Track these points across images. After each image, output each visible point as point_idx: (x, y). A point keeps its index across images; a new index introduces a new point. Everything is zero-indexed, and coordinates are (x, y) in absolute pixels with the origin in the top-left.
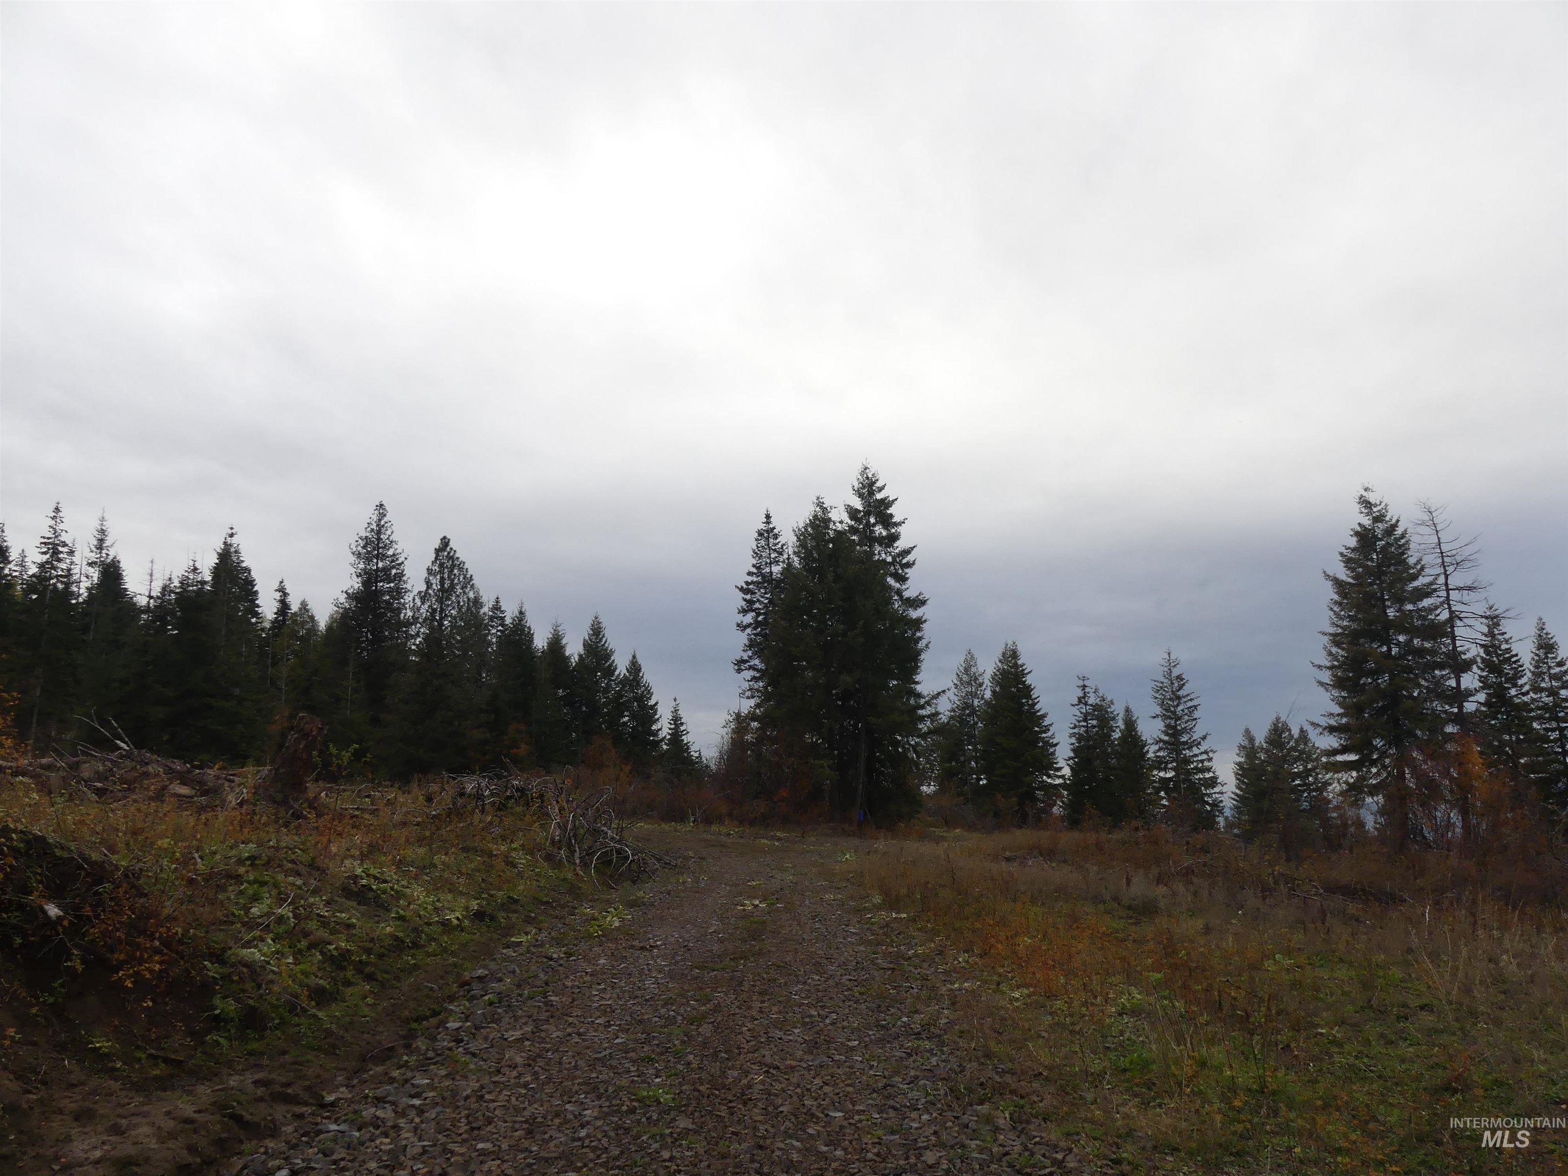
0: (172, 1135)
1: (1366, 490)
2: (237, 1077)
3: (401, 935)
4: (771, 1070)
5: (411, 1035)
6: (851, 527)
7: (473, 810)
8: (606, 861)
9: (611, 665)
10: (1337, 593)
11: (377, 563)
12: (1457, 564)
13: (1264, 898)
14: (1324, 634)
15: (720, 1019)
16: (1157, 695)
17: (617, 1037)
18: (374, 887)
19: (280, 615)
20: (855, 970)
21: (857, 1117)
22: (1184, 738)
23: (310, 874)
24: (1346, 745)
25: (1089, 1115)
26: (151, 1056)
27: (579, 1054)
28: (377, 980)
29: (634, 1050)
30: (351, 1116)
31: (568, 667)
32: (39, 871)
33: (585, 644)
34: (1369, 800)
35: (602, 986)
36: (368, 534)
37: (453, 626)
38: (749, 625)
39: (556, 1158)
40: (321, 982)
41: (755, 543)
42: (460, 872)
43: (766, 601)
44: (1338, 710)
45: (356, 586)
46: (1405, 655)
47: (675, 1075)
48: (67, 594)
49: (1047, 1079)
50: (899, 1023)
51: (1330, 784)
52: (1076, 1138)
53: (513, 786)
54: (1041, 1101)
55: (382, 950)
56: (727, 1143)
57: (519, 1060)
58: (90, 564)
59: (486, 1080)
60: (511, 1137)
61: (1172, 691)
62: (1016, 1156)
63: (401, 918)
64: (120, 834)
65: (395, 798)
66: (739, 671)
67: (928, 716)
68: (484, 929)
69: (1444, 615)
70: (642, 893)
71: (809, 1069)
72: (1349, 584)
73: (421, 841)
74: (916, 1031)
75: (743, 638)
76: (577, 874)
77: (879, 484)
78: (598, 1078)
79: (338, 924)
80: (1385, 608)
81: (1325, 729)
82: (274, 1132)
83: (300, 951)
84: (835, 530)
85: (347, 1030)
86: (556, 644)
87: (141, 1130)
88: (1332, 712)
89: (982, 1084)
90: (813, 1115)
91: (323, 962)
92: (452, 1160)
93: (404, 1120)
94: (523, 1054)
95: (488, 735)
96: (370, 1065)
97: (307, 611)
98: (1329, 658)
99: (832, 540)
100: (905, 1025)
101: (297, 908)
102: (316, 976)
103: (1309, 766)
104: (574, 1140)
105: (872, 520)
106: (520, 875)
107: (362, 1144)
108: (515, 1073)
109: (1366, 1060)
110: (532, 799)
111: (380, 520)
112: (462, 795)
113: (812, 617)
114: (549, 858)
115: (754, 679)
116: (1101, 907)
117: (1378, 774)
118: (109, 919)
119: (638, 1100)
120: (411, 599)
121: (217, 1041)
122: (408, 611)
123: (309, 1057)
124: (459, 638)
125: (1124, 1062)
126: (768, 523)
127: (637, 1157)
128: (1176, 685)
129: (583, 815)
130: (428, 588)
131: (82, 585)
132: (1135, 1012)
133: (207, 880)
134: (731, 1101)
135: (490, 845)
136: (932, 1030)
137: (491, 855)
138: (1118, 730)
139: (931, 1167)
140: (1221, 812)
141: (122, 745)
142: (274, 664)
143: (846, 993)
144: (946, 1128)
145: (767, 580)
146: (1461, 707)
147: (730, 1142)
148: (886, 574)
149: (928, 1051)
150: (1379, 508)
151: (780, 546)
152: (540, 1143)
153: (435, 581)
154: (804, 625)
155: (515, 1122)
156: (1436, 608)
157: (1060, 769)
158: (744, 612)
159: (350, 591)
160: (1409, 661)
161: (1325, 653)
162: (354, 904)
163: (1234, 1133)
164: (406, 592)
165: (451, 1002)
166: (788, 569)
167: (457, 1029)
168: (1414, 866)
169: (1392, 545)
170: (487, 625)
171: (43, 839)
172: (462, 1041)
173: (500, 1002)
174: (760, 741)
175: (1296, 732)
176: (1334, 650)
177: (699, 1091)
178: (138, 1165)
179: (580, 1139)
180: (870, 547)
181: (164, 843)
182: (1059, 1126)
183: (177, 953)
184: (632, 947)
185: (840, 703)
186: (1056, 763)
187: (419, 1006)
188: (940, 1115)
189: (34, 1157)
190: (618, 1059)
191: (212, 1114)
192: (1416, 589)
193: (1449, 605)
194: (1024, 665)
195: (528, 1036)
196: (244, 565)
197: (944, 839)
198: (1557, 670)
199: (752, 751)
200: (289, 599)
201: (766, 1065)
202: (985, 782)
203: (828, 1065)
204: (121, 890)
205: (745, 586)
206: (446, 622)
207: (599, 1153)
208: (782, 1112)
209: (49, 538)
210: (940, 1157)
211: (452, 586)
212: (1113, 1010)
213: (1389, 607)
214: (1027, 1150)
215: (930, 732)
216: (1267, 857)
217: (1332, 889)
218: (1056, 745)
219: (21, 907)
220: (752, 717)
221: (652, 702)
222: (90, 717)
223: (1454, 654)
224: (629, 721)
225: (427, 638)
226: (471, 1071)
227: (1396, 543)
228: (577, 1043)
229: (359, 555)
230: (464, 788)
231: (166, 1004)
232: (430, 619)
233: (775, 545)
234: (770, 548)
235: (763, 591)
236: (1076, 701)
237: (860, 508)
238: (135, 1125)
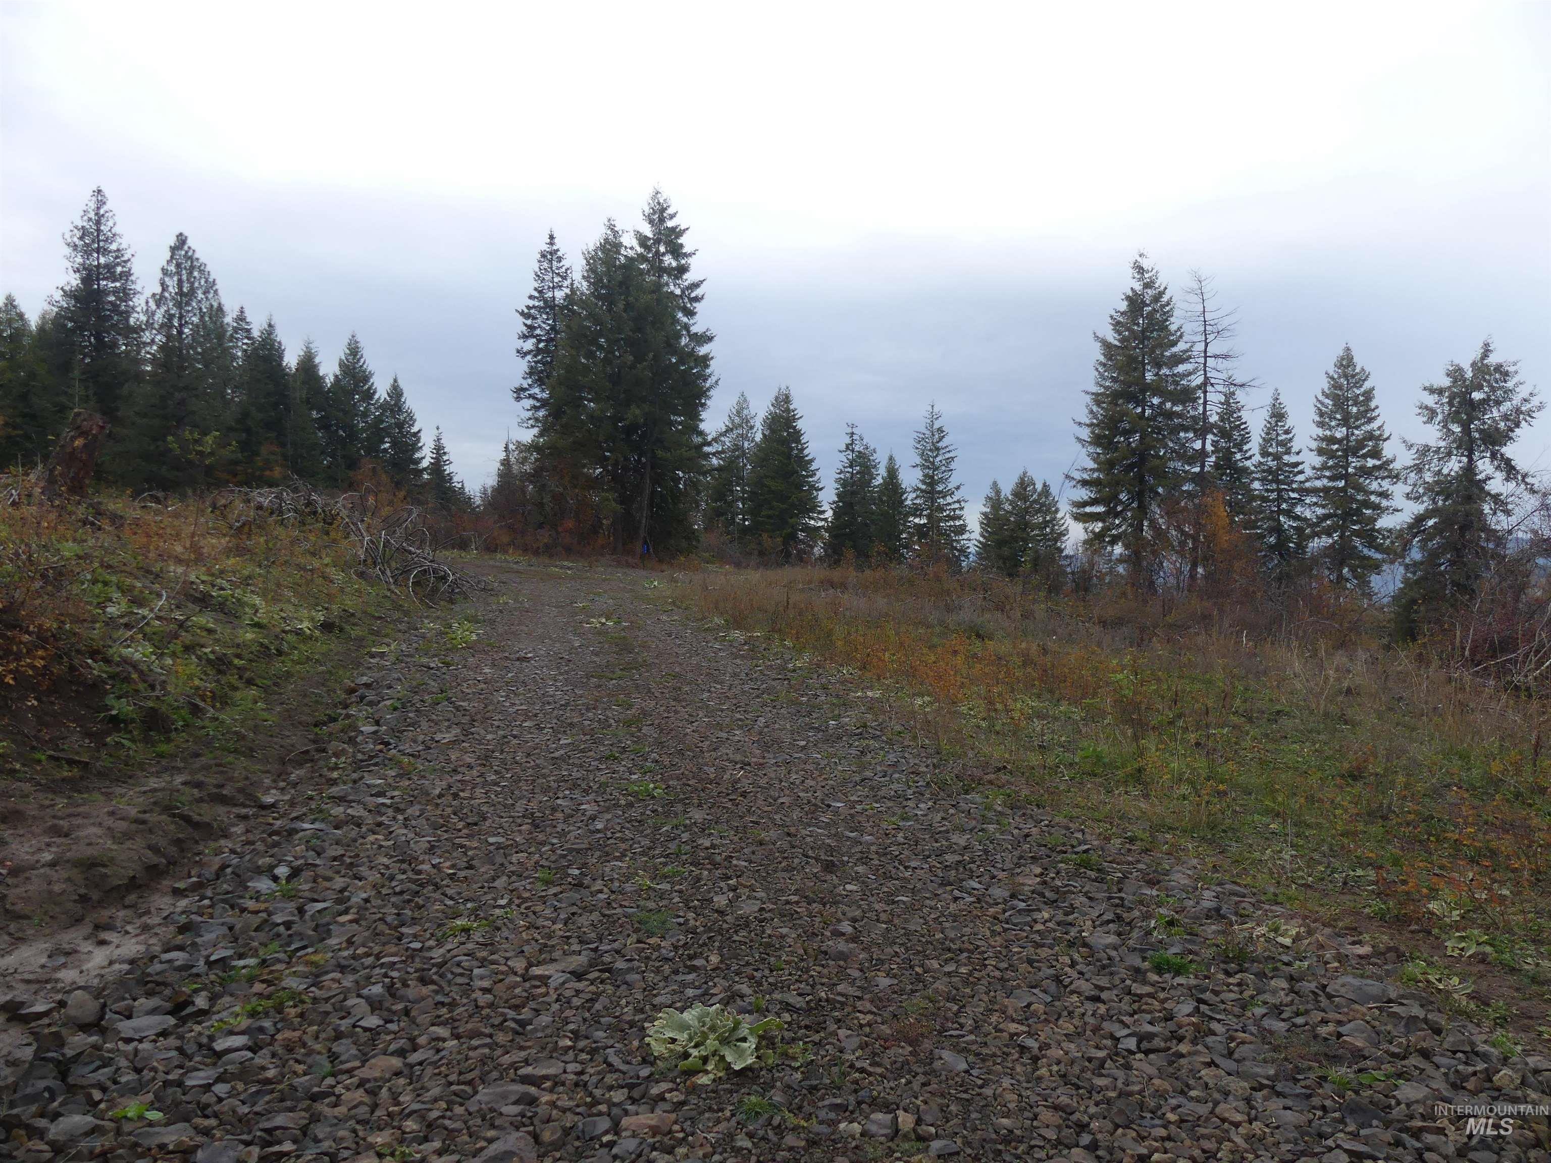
0: (128, 836)
1: (1140, 256)
2: (158, 779)
3: (263, 641)
4: (747, 767)
6: (641, 254)
7: (275, 525)
9: (370, 388)
10: (1104, 354)
11: (98, 259)
12: (1217, 333)
14: (1087, 393)
16: (918, 446)
17: (559, 739)
18: (214, 594)
21: (858, 807)
22: (940, 488)
24: (1096, 498)
26: (51, 757)
27: (530, 754)
28: (259, 686)
31: (322, 387)
33: (342, 364)
34: (1110, 549)
36: (85, 224)
37: (195, 335)
38: (529, 352)
39: (587, 850)
40: (208, 685)
41: (538, 265)
42: (281, 585)
43: (548, 328)
44: (1092, 465)
45: (74, 283)
46: (1156, 417)
47: (650, 771)
49: (1012, 772)
50: (831, 725)
55: (253, 656)
57: (469, 760)
59: (448, 779)
61: (933, 443)
63: (256, 625)
66: (518, 399)
67: (715, 454)
69: (1198, 380)
72: (1115, 346)
75: (523, 365)
76: (393, 592)
77: (670, 211)
78: (571, 775)
80: (1144, 371)
81: (1078, 482)
82: (225, 832)
83: (174, 654)
84: (625, 256)
85: (255, 734)
86: (308, 364)
87: (87, 832)
88: (1087, 467)
91: (203, 665)
92: (470, 854)
93: (385, 818)
95: (239, 455)
96: (290, 769)
97: (15, 307)
98: (1090, 416)
99: (622, 266)
102: (201, 679)
103: (1048, 518)
105: (662, 249)
106: (342, 590)
107: (354, 841)
108: (474, 773)
110: (332, 515)
111: (98, 208)
112: (260, 508)
113: (598, 347)
115: (534, 408)
117: (1120, 525)
119: (629, 795)
120: (142, 301)
121: (120, 743)
122: (139, 315)
123: (229, 759)
124: (200, 349)
126: (551, 244)
128: (937, 436)
129: (391, 534)
130: (164, 290)
134: (728, 794)
135: (301, 561)
137: (306, 570)
138: (879, 477)
139: (965, 848)
140: (967, 557)
145: (549, 306)
146: (1202, 467)
148: (674, 307)
150: (1150, 274)
151: (563, 270)
153: (172, 283)
154: (592, 355)
155: (512, 817)
156: (1190, 374)
157: (823, 512)
158: (524, 337)
159: (67, 288)
160: (1159, 422)
161: (1086, 411)
162: (203, 609)
164: (135, 294)
166: (575, 293)
167: (375, 733)
169: (1158, 311)
170: (230, 337)
172: (389, 743)
175: (1039, 487)
176: (1095, 408)
177: (689, 785)
178: (104, 866)
179: (598, 831)
180: (658, 277)
183: (58, 648)
186: (819, 507)
191: (159, 814)
192: (1174, 355)
193: (1205, 371)
194: (795, 410)
195: (461, 738)
198: (1284, 437)
202: (750, 522)
205: (526, 311)
206: (186, 330)
208: (784, 803)
210: (968, 839)
211: (192, 291)
213: (1148, 371)
218: (821, 489)
220: (535, 446)
221: (414, 430)
223: (1203, 418)
224: (390, 448)
225: (163, 347)
226: (423, 771)
227: (1162, 310)
229: (75, 247)
230: (258, 501)
231: (53, 703)
232: (166, 326)
233: (558, 268)
234: (553, 272)
235: (545, 316)
236: (843, 448)
237: (650, 235)
238: (78, 826)
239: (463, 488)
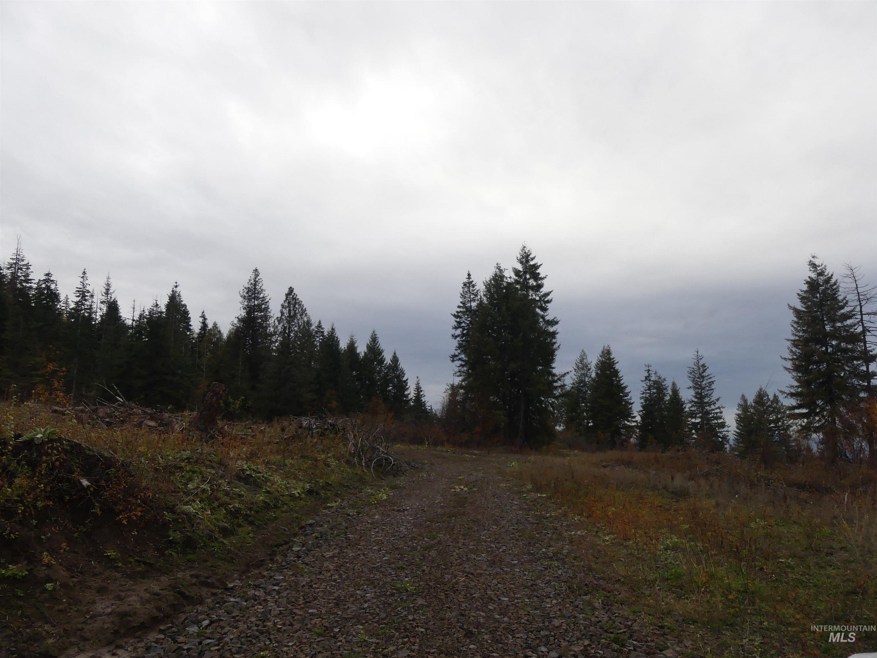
0: (148, 601)
1: (813, 257)
2: (181, 573)
3: (268, 501)
4: (469, 575)
5: (273, 554)
6: (516, 280)
7: (307, 436)
8: (379, 464)
9: (382, 358)
10: (796, 317)
11: (254, 302)
12: (868, 299)
13: (751, 489)
14: (788, 340)
15: (441, 548)
16: (690, 376)
17: (385, 557)
18: (253, 475)
19: (203, 330)
20: (516, 524)
21: (516, 601)
22: (706, 400)
23: (219, 468)
24: (801, 404)
25: (646, 602)
26: (137, 561)
27: (364, 565)
28: (255, 525)
29: (393, 563)
30: (242, 594)
31: (358, 359)
32: (78, 461)
33: (368, 347)
34: (814, 436)
35: (377, 530)
36: (249, 286)
37: (296, 336)
38: (459, 336)
39: (351, 618)
40: (226, 524)
41: (462, 290)
42: (300, 469)
43: (468, 322)
44: (796, 384)
45: (243, 314)
46: (836, 352)
47: (416, 576)
48: (90, 318)
49: (623, 583)
50: (541, 552)
51: (792, 427)
52: (639, 614)
53: (328, 423)
54: (619, 594)
55: (258, 509)
56: (445, 612)
57: (331, 567)
58: (102, 303)
59: (314, 577)
60: (327, 607)
61: (699, 373)
62: (605, 623)
63: (268, 492)
64: (119, 444)
65: (265, 429)
66: (453, 361)
67: (560, 387)
68: (313, 499)
69: (860, 329)
70: (399, 481)
71: (490, 575)
72: (803, 311)
73: (278, 452)
74: (550, 556)
75: (455, 343)
76: (363, 471)
77: (531, 256)
78: (374, 577)
79: (234, 494)
80: (824, 325)
81: (788, 394)
82: (201, 602)
83: (214, 508)
84: (507, 282)
85: (239, 550)
86: (352, 347)
87: (131, 599)
88: (793, 385)
89: (586, 585)
90: (492, 599)
91: (226, 514)
92: (296, 618)
93: (270, 597)
94: (334, 564)
95: (315, 396)
96: (252, 569)
97: (217, 328)
98: (791, 354)
99: (505, 288)
100: (544, 553)
101: (212, 485)
102: (223, 522)
103: (779, 416)
104: (361, 609)
105: (528, 276)
106: (333, 471)
107: (248, 608)
108: (329, 574)
109: (807, 576)
110: (339, 430)
111: (256, 278)
112: (301, 427)
113: (494, 331)
114: (348, 462)
115: (462, 366)
116: (657, 492)
117: (819, 421)
118: (114, 487)
119: (395, 589)
120: (273, 321)
121: (171, 554)
122: (271, 328)
123: (219, 563)
124: (299, 343)
125: (667, 575)
126: (469, 278)
127: (395, 618)
128: (702, 369)
129: (367, 439)
130: (282, 315)
131: (98, 314)
132: (675, 548)
133: (164, 469)
134: (446, 591)
135: (316, 455)
136: (559, 555)
137: (316, 460)
138: (668, 395)
139: (557, 627)
140: (728, 442)
141: (120, 399)
142: (199, 357)
143: (511, 536)
144: (566, 608)
145: (468, 310)
146: (869, 382)
147: (446, 612)
148: (535, 307)
149: (556, 567)
150: (821, 268)
151: (475, 291)
152: (343, 610)
153: (286, 311)
154: (490, 335)
155: (329, 599)
156: (855, 325)
157: (635, 417)
158: (456, 328)
159: (240, 317)
160: (838, 355)
161: (788, 351)
162: (243, 484)
163: (729, 613)
164: (270, 318)
165: (295, 537)
166: (481, 303)
167: (299, 551)
168: (840, 473)
169: (829, 289)
170: (314, 336)
171: (79, 445)
172: (301, 557)
173: (321, 537)
174: (465, 400)
175: (771, 397)
176: (794, 349)
177: (429, 585)
178: (130, 616)
179: (364, 609)
180: (526, 291)
181: (142, 449)
182: (629, 608)
183: (149, 506)
184: (394, 510)
185: (509, 379)
186: (633, 414)
187: (278, 539)
188: (563, 600)
189: (76, 611)
190: (385, 568)
191: (169, 591)
192: (843, 314)
193: (862, 323)
194: (614, 358)
195: (336, 555)
196: (183, 303)
197: (569, 455)
199: (460, 406)
200: (207, 322)
201: (466, 573)
202: (592, 424)
203: (500, 573)
204: (120, 473)
205: (456, 314)
206: (292, 334)
207: (374, 616)
208: (474, 597)
209: (80, 288)
210: (562, 623)
211: (295, 314)
212: (662, 547)
213: (827, 325)
214: (611, 620)
215: (561, 396)
216: (753, 466)
217: (791, 484)
218: (632, 403)
219: (68, 480)
220: (460, 387)
221: (405, 379)
222: (104, 385)
223: (866, 352)
224: (392, 389)
225: (281, 343)
226: (305, 572)
227: (831, 288)
228: (363, 559)
229: (244, 297)
230: (302, 424)
231: (144, 533)
232: (283, 332)
233: (473, 291)
234: (470, 293)
235: (466, 316)
236: (644, 379)
237: (521, 269)
238: (129, 596)
239: (431, 409)
